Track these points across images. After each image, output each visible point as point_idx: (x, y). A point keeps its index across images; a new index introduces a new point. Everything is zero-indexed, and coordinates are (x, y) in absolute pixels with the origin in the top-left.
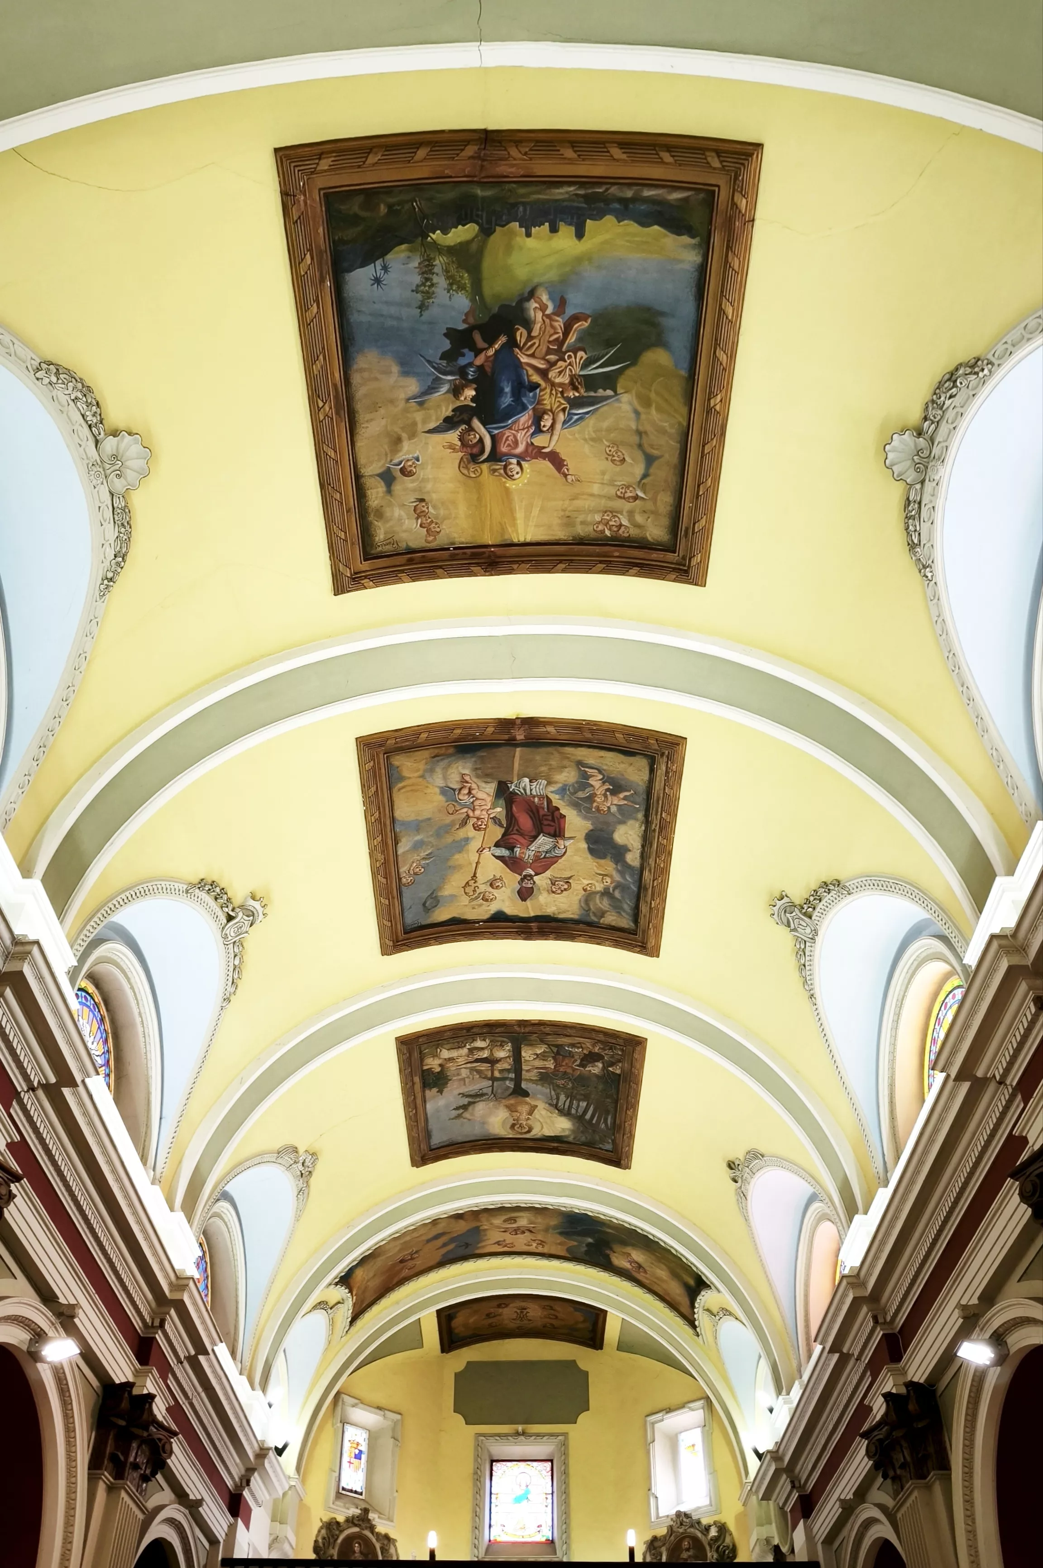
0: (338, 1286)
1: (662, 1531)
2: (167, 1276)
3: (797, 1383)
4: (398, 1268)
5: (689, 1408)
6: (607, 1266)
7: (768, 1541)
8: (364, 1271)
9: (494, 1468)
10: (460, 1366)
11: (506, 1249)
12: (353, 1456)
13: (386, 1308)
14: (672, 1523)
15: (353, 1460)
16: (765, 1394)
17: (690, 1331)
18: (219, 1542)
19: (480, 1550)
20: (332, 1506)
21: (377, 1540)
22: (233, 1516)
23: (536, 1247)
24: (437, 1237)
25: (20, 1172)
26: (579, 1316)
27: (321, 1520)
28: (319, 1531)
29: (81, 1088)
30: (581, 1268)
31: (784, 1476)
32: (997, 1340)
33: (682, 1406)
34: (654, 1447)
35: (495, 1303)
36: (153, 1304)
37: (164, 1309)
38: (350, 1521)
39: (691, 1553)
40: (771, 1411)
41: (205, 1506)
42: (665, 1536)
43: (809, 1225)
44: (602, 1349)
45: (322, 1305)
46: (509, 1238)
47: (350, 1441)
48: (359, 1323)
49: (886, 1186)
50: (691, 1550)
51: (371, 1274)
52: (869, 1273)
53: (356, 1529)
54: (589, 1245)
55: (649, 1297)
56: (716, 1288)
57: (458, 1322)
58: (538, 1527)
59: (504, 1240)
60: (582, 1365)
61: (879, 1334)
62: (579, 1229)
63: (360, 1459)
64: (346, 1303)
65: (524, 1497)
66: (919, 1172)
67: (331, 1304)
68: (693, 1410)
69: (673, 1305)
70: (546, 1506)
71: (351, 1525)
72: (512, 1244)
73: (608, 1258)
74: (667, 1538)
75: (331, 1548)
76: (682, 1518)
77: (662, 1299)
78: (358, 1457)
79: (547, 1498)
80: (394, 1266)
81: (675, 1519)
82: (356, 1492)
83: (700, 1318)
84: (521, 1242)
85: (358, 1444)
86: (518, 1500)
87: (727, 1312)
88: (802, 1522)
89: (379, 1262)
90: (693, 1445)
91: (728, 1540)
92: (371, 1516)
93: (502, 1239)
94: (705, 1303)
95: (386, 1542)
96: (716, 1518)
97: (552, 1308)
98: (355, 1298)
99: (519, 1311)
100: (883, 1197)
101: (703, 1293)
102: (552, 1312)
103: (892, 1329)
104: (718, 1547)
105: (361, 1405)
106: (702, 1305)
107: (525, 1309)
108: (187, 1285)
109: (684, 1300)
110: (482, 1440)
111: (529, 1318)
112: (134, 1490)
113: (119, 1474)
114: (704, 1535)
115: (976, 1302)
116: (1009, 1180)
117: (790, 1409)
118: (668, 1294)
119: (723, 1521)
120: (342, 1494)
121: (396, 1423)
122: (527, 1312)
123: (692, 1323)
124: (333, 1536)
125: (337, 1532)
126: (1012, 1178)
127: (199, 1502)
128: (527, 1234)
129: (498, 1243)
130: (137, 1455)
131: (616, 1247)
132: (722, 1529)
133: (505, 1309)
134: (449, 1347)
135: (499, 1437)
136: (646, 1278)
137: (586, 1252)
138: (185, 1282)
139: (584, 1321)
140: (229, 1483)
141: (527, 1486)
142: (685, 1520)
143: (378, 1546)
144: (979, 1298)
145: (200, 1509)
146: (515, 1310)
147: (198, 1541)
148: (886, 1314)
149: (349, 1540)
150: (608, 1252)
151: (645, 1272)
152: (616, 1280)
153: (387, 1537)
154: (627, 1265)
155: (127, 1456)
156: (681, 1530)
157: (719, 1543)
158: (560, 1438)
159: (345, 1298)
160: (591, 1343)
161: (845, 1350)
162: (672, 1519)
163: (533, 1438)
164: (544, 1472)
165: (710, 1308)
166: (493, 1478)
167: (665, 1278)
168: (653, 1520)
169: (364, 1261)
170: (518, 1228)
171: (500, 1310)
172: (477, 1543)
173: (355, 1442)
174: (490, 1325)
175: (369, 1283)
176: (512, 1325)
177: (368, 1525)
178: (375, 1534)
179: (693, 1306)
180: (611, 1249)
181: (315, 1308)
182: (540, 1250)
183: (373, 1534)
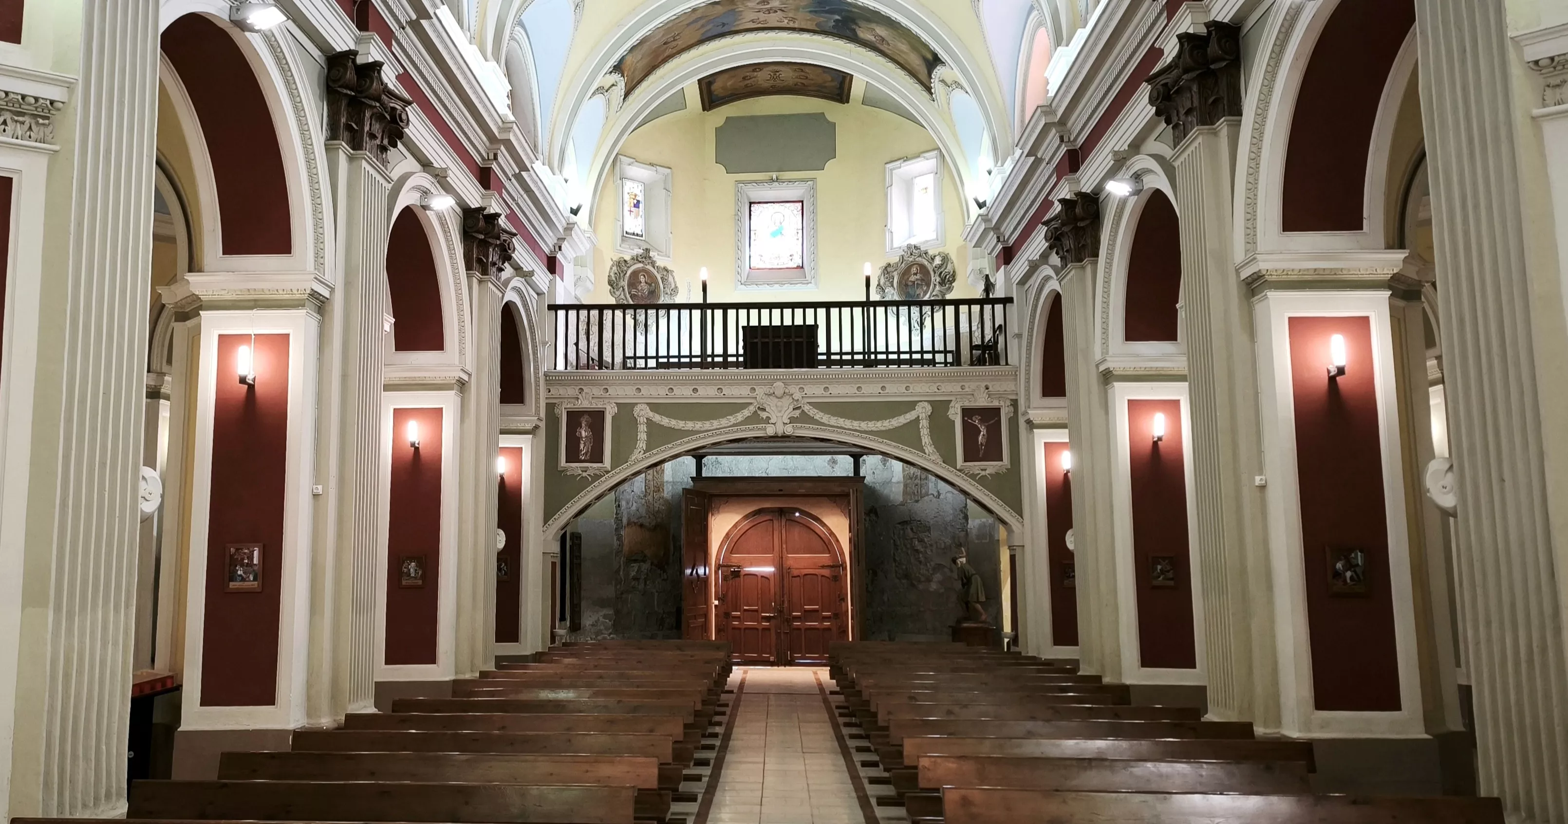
0: (613, 73)
1: (894, 259)
2: (496, 123)
3: (1009, 158)
4: (662, 49)
5: (924, 157)
6: (854, 39)
7: (980, 271)
8: (633, 57)
9: (752, 208)
10: (720, 122)
11: (760, 25)
12: (633, 205)
13: (652, 83)
14: (903, 253)
15: (633, 209)
16: (986, 159)
17: (925, 94)
18: (545, 294)
19: (742, 275)
20: (619, 248)
21: (658, 272)
22: (551, 273)
23: (787, 23)
24: (696, 21)
25: (411, 99)
26: (828, 78)
27: (612, 260)
28: (611, 268)
29: (435, 20)
30: (829, 40)
31: (992, 233)
32: (1136, 178)
33: (917, 156)
34: (891, 190)
35: (751, 69)
36: (487, 143)
37: (495, 146)
38: (636, 259)
39: (918, 277)
40: (990, 173)
41: (536, 275)
42: (897, 263)
43: (1032, 25)
44: (848, 102)
45: (600, 90)
46: (762, 16)
47: (628, 193)
48: (631, 98)
49: (1084, 27)
50: (918, 274)
51: (640, 57)
52: (1058, 106)
53: (640, 265)
54: (836, 21)
55: (892, 66)
56: (948, 64)
57: (717, 87)
58: (791, 256)
59: (758, 19)
60: (830, 118)
61: (1063, 149)
62: (827, 8)
63: (639, 207)
64: (618, 85)
65: (778, 232)
66: (1096, 45)
67: (606, 88)
68: (927, 159)
69: (912, 73)
70: (798, 239)
71: (636, 261)
72: (766, 21)
73: (856, 34)
74: (899, 265)
75: (622, 280)
76: (913, 250)
77: (903, 67)
78: (637, 206)
79: (798, 233)
80: (659, 47)
81: (906, 250)
82: (637, 235)
83: (936, 86)
84: (773, 19)
85: (636, 196)
86: (774, 234)
87: (959, 85)
88: (1003, 266)
89: (646, 47)
90: (926, 189)
91: (949, 267)
92: (652, 254)
93: (757, 18)
94: (941, 74)
95: (665, 273)
96: (941, 250)
97: (802, 71)
98: (626, 78)
99: (772, 74)
100: (1082, 35)
101: (938, 68)
102: (803, 74)
103: (1074, 146)
104: (941, 273)
105: (636, 163)
106: (938, 76)
107: (778, 72)
108: (512, 128)
109: (922, 70)
110: (741, 187)
111: (781, 79)
112: (495, 280)
113: (485, 272)
114: (931, 263)
115: (1127, 148)
116: (1144, 84)
117: (1002, 178)
118: (909, 64)
119: (946, 253)
120: (626, 236)
121: (666, 176)
122: (780, 74)
123: (929, 89)
124: (622, 272)
125: (625, 268)
126: (1146, 82)
127: (531, 273)
128: (779, 12)
129: (753, 21)
130: (493, 256)
131: (862, 23)
132: (945, 259)
133: (759, 73)
134: (710, 106)
135: (756, 183)
136: (888, 49)
137: (834, 27)
138: (510, 125)
139: (832, 81)
140: (547, 251)
141: (781, 223)
142: (914, 251)
143: (659, 277)
144: (1129, 146)
145: (533, 278)
146: (769, 73)
147: (532, 297)
148: (1071, 134)
149: (635, 274)
150: (854, 27)
151: (888, 44)
152: (862, 50)
153: (666, 269)
154: (872, 38)
155: (487, 259)
156: (911, 259)
157: (942, 269)
158: (809, 183)
159: (618, 81)
160: (839, 98)
161: (1039, 156)
162: (903, 250)
163: (786, 183)
164: (795, 212)
165: (945, 80)
166: (752, 217)
167: (905, 50)
168: (888, 251)
169: (633, 49)
170: (771, 9)
171: (756, 73)
172: (740, 271)
173: (633, 194)
174: (746, 86)
175: (638, 65)
176: (766, 85)
177: (650, 261)
178: (656, 268)
179: (930, 78)
180: (856, 24)
181: (594, 94)
182: (791, 25)
183: (654, 268)
